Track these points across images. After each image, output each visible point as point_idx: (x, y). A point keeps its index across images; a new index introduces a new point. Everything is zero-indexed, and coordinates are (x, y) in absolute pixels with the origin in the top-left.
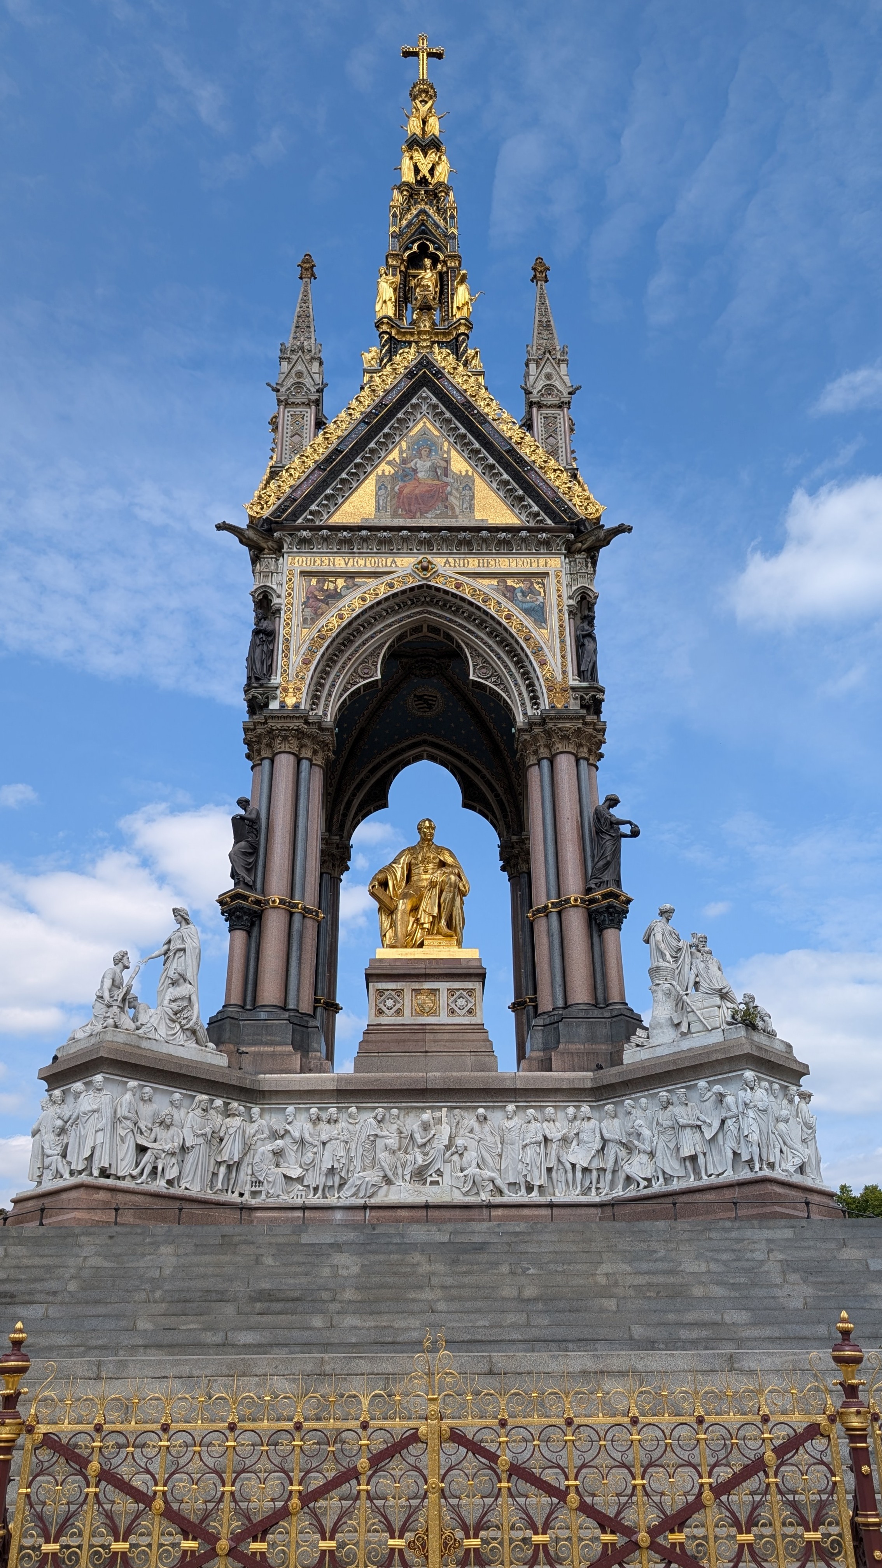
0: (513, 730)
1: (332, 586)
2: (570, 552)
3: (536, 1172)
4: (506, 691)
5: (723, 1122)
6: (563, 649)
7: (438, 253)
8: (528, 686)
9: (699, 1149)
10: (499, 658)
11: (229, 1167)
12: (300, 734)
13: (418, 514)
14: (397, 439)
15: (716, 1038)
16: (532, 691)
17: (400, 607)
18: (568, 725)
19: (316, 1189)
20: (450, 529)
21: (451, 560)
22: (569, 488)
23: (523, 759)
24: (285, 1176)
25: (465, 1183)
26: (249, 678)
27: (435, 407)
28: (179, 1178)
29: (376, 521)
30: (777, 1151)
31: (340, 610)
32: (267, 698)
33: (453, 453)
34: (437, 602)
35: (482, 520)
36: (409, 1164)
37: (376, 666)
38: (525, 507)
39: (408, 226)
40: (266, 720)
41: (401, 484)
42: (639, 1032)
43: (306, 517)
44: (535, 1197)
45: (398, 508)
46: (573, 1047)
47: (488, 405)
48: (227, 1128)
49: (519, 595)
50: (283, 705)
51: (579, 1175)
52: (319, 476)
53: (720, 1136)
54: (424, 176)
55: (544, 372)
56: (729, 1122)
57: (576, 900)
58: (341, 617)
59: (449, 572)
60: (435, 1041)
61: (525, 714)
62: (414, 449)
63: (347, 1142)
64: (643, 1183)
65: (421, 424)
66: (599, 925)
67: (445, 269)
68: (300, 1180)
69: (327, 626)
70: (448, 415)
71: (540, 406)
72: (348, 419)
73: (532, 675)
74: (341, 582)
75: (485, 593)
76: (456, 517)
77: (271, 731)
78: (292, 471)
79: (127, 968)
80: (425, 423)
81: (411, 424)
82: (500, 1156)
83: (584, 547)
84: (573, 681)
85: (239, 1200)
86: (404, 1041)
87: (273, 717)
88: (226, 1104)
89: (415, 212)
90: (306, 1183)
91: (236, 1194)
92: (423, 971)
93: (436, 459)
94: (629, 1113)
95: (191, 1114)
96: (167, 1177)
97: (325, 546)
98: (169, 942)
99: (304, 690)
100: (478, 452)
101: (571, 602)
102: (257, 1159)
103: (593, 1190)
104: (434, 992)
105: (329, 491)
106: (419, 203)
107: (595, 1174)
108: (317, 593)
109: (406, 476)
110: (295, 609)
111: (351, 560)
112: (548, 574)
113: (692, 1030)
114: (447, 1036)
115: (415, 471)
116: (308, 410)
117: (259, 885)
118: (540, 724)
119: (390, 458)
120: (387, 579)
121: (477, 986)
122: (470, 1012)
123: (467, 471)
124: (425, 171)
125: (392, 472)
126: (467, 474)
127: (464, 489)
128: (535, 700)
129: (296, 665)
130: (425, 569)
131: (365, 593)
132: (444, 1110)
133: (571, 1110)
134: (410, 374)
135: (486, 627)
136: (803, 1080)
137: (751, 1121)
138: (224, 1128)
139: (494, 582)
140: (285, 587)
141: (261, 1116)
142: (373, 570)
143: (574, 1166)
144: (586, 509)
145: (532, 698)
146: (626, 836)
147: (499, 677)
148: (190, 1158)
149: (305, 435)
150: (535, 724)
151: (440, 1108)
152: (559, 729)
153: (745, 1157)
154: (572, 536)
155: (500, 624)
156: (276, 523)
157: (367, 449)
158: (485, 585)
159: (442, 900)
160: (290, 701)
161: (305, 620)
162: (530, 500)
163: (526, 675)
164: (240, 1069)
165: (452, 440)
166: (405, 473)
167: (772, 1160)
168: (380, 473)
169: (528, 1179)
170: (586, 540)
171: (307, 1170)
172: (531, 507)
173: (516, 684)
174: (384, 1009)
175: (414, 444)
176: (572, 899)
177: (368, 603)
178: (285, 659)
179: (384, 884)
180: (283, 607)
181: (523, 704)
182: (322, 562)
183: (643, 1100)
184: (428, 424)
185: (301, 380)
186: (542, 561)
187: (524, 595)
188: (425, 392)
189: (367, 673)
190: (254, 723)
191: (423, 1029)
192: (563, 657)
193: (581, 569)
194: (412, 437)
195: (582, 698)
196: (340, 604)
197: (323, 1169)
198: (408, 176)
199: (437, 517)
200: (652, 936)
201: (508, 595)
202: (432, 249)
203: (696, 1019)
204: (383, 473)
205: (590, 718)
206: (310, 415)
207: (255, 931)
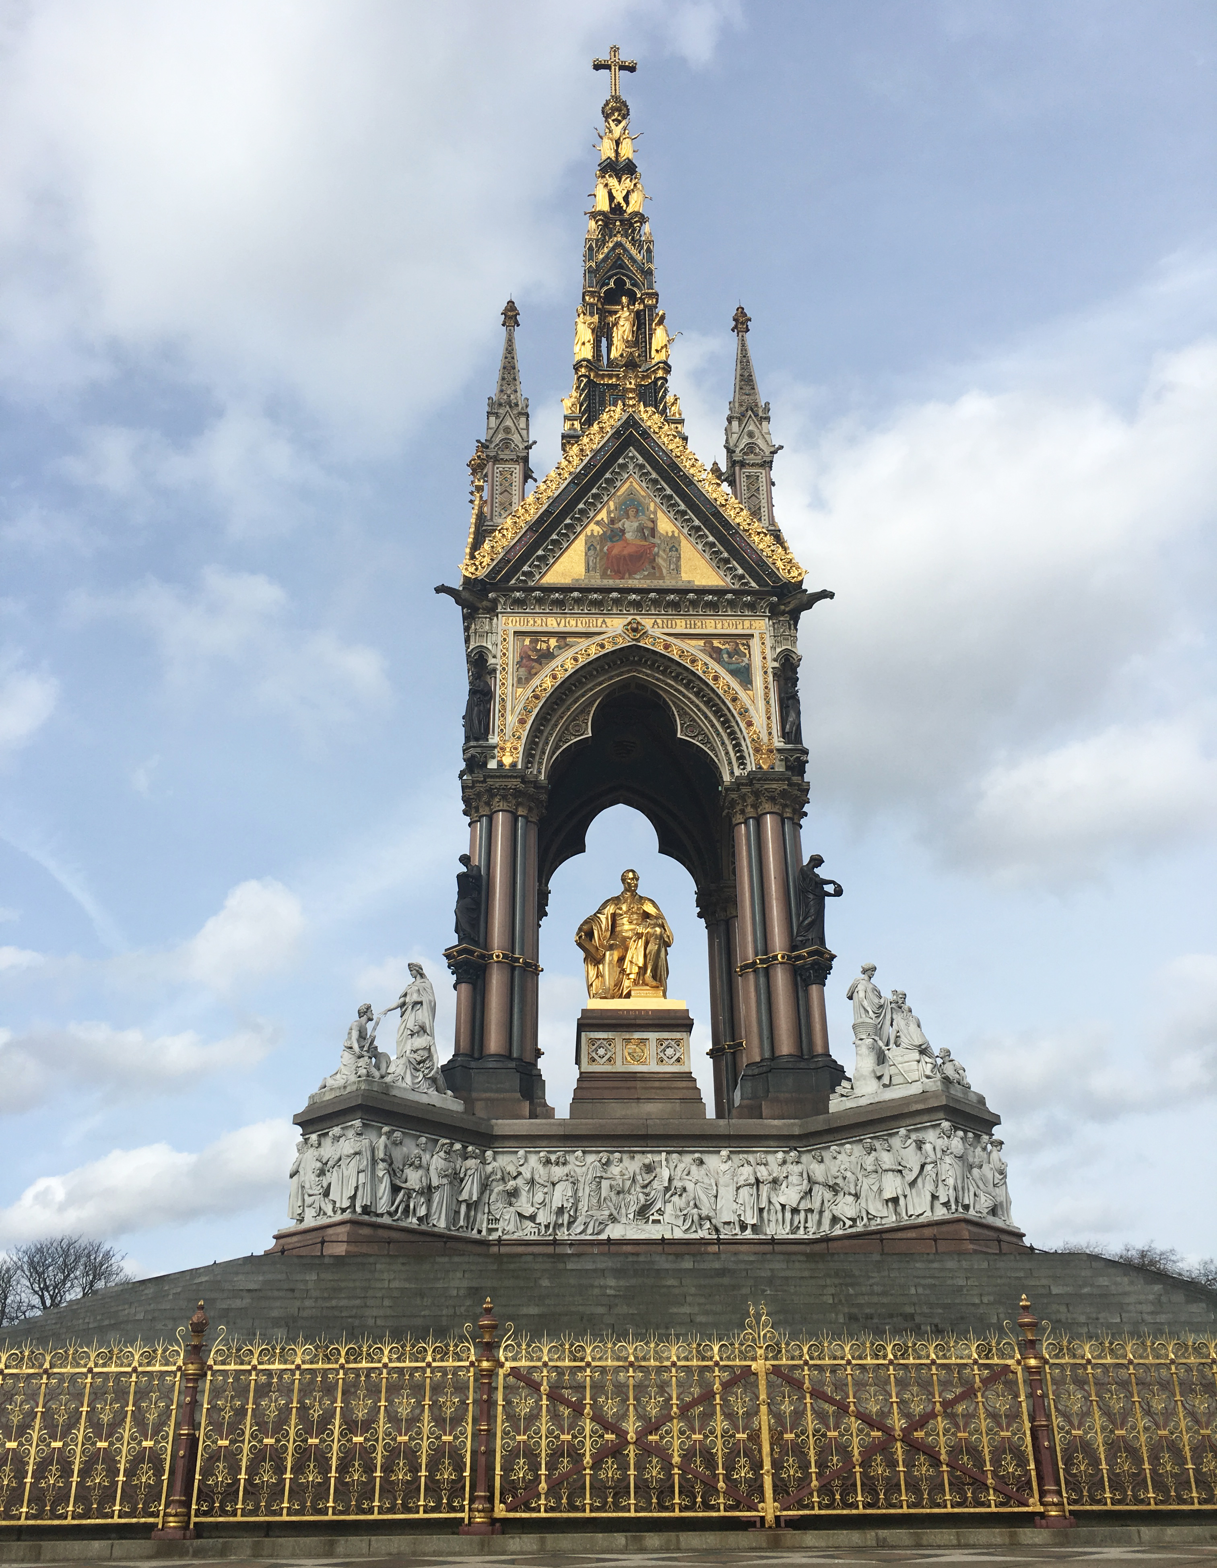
0: (720, 788)
1: (544, 646)
2: (774, 613)
3: (749, 1213)
4: (713, 749)
5: (923, 1167)
6: (768, 711)
7: (635, 289)
8: (734, 746)
9: (900, 1192)
10: (706, 717)
11: (469, 1206)
12: (517, 793)
13: (627, 576)
14: (606, 499)
15: (915, 1089)
16: (739, 751)
17: (610, 667)
18: (774, 786)
19: (547, 1227)
20: (658, 591)
21: (659, 621)
22: (773, 551)
23: (729, 817)
24: (519, 1214)
25: (684, 1221)
26: (467, 739)
27: (642, 467)
28: (427, 1216)
29: (586, 581)
30: (972, 1194)
31: (554, 670)
32: (486, 757)
33: (660, 514)
34: (646, 662)
35: (689, 582)
36: (632, 1203)
37: (587, 723)
38: (730, 569)
39: (605, 260)
40: (485, 779)
41: (609, 544)
42: (844, 1083)
43: (519, 578)
44: (748, 1234)
45: (606, 569)
46: (782, 1096)
47: (693, 466)
48: (466, 1170)
49: (725, 656)
50: (500, 764)
51: (788, 1215)
52: (532, 538)
53: (920, 1180)
54: (619, 203)
55: (746, 430)
56: (928, 1167)
57: (783, 957)
58: (554, 677)
59: (657, 632)
60: (645, 1088)
61: (732, 773)
62: (621, 509)
63: (574, 1184)
64: (849, 1223)
65: (627, 484)
66: (804, 980)
67: (642, 307)
68: (532, 1218)
69: (541, 686)
70: (654, 475)
71: (743, 464)
72: (558, 479)
73: (739, 735)
74: (553, 642)
75: (692, 655)
76: (662, 577)
77: (490, 791)
78: (505, 532)
79: (372, 1020)
80: (631, 482)
81: (618, 484)
82: (716, 1197)
83: (787, 609)
84: (778, 743)
85: (478, 1237)
86: (618, 1088)
87: (492, 777)
88: (465, 1147)
89: (611, 245)
90: (537, 1222)
91: (475, 1231)
92: (633, 1022)
93: (643, 519)
94: (835, 1158)
95: (435, 1157)
96: (418, 1215)
97: (537, 607)
98: (405, 995)
99: (521, 749)
100: (684, 513)
101: (776, 664)
102: (493, 1198)
103: (802, 1229)
104: (643, 1041)
105: (540, 552)
106: (615, 236)
107: (802, 1214)
108: (530, 653)
109: (614, 536)
110: (510, 669)
111: (563, 621)
112: (753, 636)
113: (894, 1082)
114: (657, 1084)
115: (623, 531)
116: (517, 467)
117: (482, 940)
118: (746, 785)
119: (598, 518)
120: (598, 639)
121: (684, 1035)
122: (678, 1060)
123: (673, 532)
124: (619, 198)
125: (601, 532)
126: (673, 534)
127: (671, 550)
128: (741, 760)
129: (512, 725)
130: (635, 630)
131: (577, 653)
132: (664, 1154)
133: (780, 1155)
134: (617, 434)
135: (693, 687)
136: (995, 1130)
137: (948, 1167)
138: (463, 1170)
139: (702, 643)
140: (500, 647)
141: (494, 1159)
142: (584, 630)
143: (783, 1207)
144: (789, 572)
145: (738, 758)
146: (830, 895)
147: (706, 736)
148: (436, 1197)
149: (514, 492)
150: (742, 784)
151: (660, 1152)
152: (766, 789)
153: (943, 1199)
154: (775, 599)
155: (707, 685)
156: (490, 584)
157: (576, 509)
158: (693, 647)
159: (647, 952)
160: (507, 760)
161: (519, 680)
162: (735, 563)
163: (732, 735)
164: (474, 1114)
165: (658, 500)
166: (614, 534)
167: (966, 1202)
168: (589, 534)
169: (742, 1218)
170: (789, 602)
171: (538, 1209)
172: (736, 570)
173: (723, 743)
174: (596, 1057)
175: (621, 505)
176: (779, 957)
177: (580, 664)
178: (502, 719)
179: (590, 935)
180: (498, 667)
181: (730, 763)
182: (535, 622)
183: (848, 1146)
184: (634, 484)
185: (509, 436)
186: (747, 624)
187: (730, 657)
188: (632, 452)
189: (578, 731)
190: (473, 781)
191: (633, 1076)
192: (769, 718)
193: (784, 631)
194: (619, 496)
195: (786, 759)
196: (554, 663)
197: (553, 1208)
198: (603, 205)
199: (645, 578)
200: (855, 993)
201: (714, 656)
202: (628, 285)
203: (897, 1071)
204: (592, 534)
205: (796, 779)
206: (518, 469)
207: (480, 982)
